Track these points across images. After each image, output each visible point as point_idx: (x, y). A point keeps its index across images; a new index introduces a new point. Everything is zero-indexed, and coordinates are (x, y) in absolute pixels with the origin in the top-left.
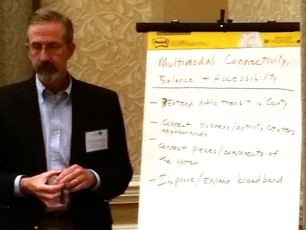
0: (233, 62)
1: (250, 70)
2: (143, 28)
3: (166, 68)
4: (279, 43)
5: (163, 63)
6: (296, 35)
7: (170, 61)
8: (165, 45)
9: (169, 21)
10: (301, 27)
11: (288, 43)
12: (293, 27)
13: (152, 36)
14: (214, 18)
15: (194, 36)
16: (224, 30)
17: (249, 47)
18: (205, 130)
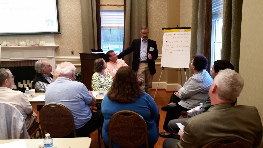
0: (179, 35)
1: (182, 36)
2: (163, 29)
3: (167, 36)
4: (187, 31)
5: (166, 35)
6: (190, 29)
7: (168, 35)
8: (167, 32)
9: (168, 27)
10: (191, 28)
11: (189, 31)
12: (190, 28)
13: (165, 30)
14: (176, 27)
15: (172, 30)
16: (177, 29)
17: (182, 32)
18: (173, 47)
